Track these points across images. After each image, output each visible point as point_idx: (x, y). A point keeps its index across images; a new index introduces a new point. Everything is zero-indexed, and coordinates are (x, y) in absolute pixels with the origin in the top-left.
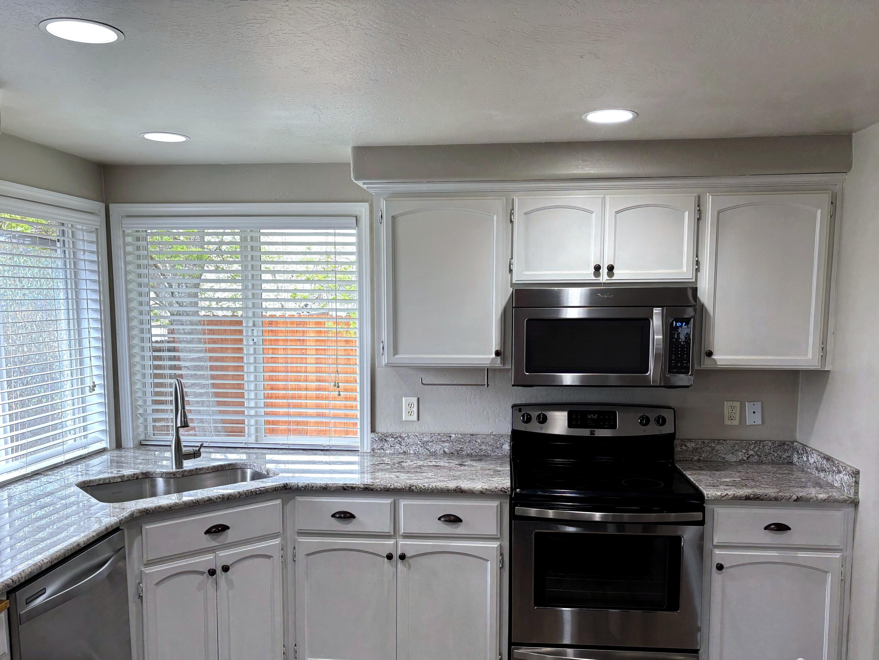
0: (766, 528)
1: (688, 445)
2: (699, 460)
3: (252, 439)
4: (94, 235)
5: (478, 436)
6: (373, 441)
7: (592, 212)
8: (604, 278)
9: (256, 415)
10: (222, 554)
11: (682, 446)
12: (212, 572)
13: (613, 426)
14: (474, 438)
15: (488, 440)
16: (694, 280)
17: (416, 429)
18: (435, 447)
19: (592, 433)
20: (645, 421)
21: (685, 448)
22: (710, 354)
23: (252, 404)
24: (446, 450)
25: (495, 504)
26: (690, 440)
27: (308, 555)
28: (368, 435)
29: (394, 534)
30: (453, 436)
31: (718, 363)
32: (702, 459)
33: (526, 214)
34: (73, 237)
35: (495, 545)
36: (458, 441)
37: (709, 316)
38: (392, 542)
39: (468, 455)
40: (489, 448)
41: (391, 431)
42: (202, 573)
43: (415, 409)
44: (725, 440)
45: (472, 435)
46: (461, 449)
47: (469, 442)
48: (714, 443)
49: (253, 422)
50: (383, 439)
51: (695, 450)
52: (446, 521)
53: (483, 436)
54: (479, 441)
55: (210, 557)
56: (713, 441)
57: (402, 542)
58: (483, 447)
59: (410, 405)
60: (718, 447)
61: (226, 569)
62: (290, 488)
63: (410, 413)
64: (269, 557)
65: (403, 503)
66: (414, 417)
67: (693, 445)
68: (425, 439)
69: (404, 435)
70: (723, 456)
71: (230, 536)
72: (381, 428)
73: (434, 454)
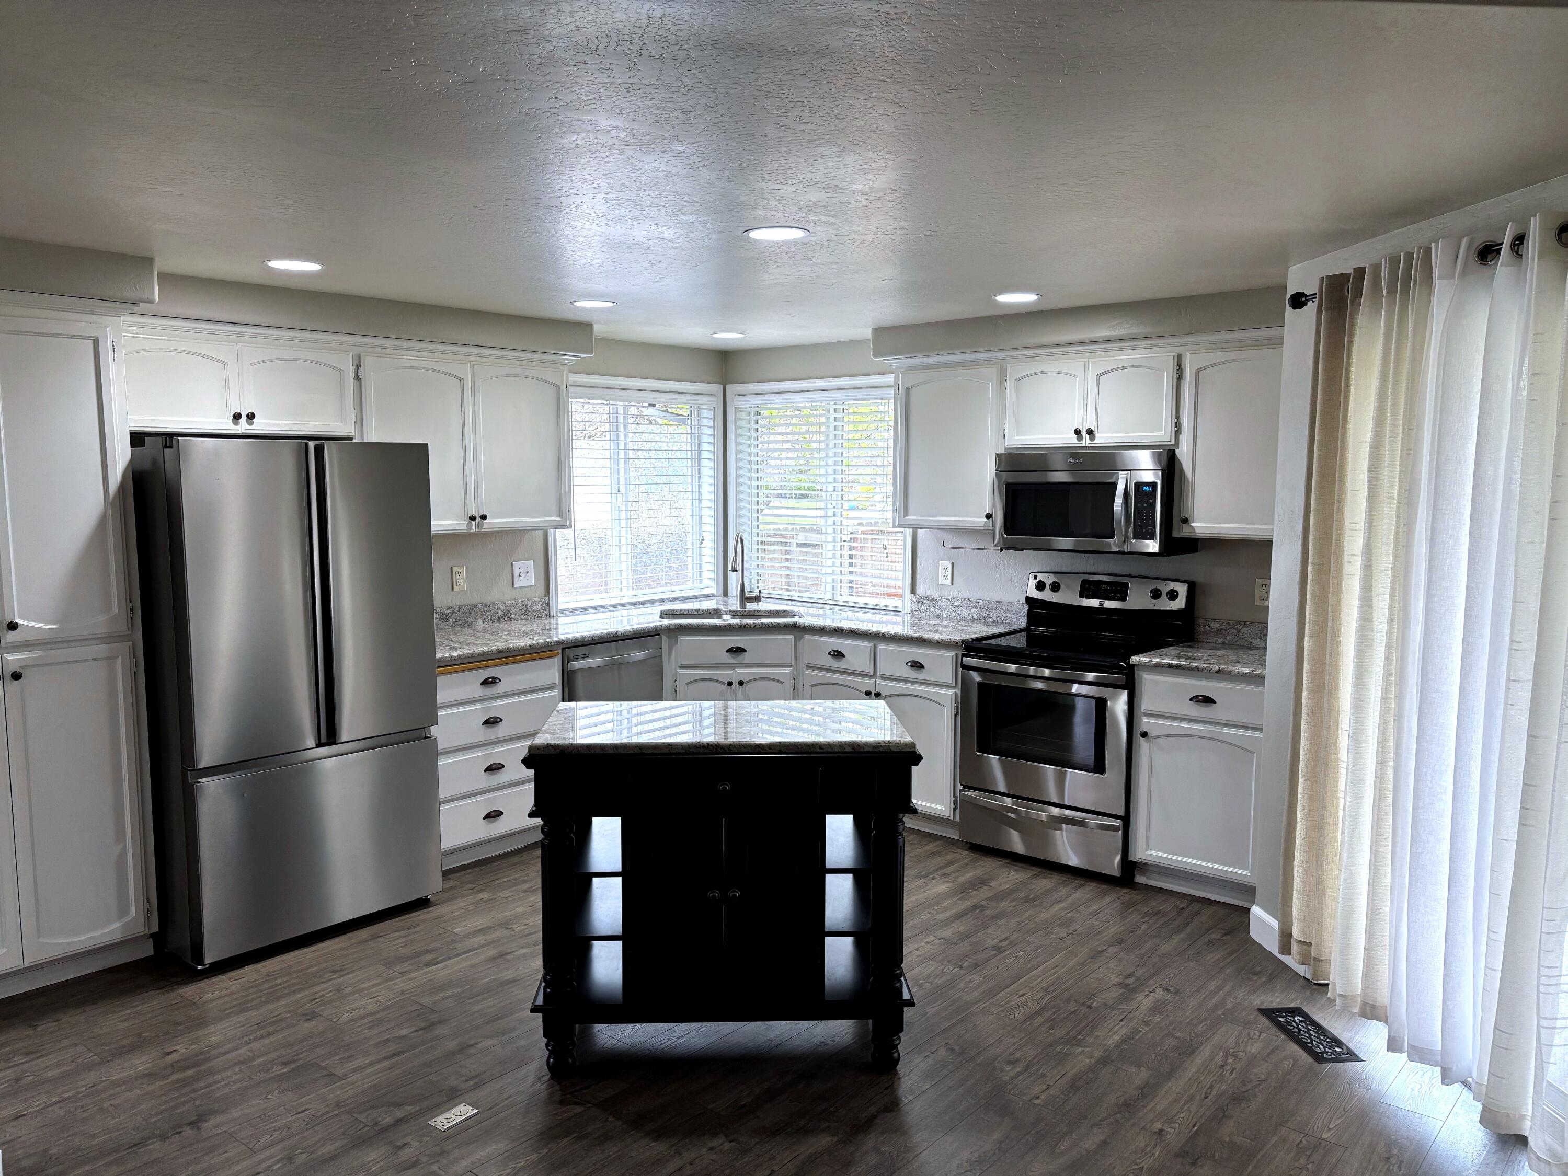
0: (1191, 700)
1: (1212, 625)
2: (1224, 643)
3: (829, 596)
4: (712, 412)
5: (1004, 604)
6: (913, 603)
7: (1076, 376)
8: (1086, 441)
9: (833, 573)
10: (739, 671)
11: (1205, 626)
12: (730, 684)
13: (1123, 599)
14: (999, 605)
15: (1013, 608)
16: (1173, 443)
17: (950, 593)
18: (965, 613)
19: (1101, 604)
20: (1156, 594)
21: (1209, 628)
22: (1186, 521)
23: (829, 563)
24: (975, 616)
25: (951, 654)
26: (1214, 620)
27: (813, 686)
28: (909, 597)
29: (874, 676)
30: (981, 601)
31: (1197, 531)
32: (1227, 642)
33: (1017, 380)
34: (698, 416)
35: (951, 692)
36: (986, 607)
37: (1188, 481)
38: (871, 681)
39: (994, 622)
40: (1014, 617)
41: (929, 593)
42: (724, 683)
43: (949, 574)
44: (1252, 623)
45: (998, 602)
46: (988, 616)
47: (996, 609)
48: (1241, 624)
49: (829, 579)
50: (920, 601)
51: (1220, 631)
52: (911, 666)
53: (1009, 604)
54: (1004, 608)
55: (730, 671)
56: (1239, 622)
57: (879, 682)
58: (1008, 615)
59: (945, 569)
60: (1244, 630)
61: (741, 683)
62: (799, 627)
63: (945, 577)
64: (782, 682)
65: (881, 647)
66: (948, 582)
67: (1217, 625)
68: (956, 604)
69: (938, 599)
70: (1250, 640)
71: (746, 658)
72: (921, 590)
73: (963, 619)
